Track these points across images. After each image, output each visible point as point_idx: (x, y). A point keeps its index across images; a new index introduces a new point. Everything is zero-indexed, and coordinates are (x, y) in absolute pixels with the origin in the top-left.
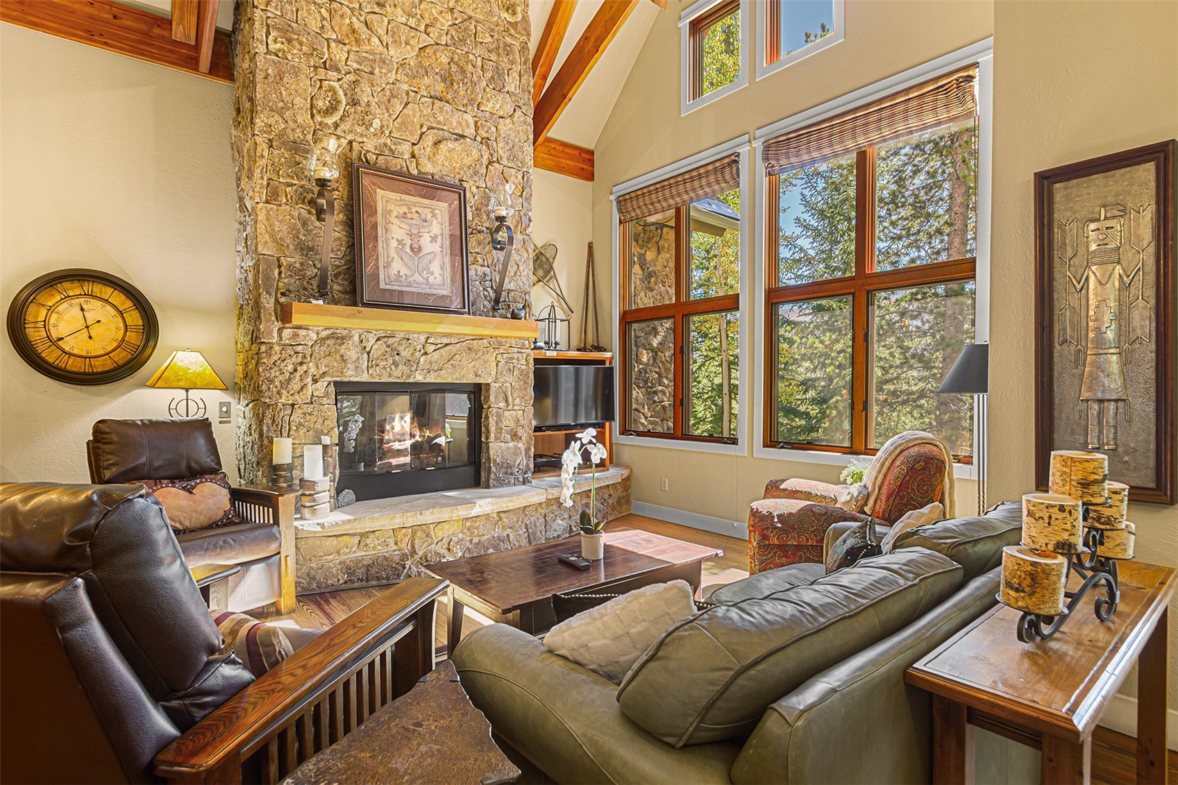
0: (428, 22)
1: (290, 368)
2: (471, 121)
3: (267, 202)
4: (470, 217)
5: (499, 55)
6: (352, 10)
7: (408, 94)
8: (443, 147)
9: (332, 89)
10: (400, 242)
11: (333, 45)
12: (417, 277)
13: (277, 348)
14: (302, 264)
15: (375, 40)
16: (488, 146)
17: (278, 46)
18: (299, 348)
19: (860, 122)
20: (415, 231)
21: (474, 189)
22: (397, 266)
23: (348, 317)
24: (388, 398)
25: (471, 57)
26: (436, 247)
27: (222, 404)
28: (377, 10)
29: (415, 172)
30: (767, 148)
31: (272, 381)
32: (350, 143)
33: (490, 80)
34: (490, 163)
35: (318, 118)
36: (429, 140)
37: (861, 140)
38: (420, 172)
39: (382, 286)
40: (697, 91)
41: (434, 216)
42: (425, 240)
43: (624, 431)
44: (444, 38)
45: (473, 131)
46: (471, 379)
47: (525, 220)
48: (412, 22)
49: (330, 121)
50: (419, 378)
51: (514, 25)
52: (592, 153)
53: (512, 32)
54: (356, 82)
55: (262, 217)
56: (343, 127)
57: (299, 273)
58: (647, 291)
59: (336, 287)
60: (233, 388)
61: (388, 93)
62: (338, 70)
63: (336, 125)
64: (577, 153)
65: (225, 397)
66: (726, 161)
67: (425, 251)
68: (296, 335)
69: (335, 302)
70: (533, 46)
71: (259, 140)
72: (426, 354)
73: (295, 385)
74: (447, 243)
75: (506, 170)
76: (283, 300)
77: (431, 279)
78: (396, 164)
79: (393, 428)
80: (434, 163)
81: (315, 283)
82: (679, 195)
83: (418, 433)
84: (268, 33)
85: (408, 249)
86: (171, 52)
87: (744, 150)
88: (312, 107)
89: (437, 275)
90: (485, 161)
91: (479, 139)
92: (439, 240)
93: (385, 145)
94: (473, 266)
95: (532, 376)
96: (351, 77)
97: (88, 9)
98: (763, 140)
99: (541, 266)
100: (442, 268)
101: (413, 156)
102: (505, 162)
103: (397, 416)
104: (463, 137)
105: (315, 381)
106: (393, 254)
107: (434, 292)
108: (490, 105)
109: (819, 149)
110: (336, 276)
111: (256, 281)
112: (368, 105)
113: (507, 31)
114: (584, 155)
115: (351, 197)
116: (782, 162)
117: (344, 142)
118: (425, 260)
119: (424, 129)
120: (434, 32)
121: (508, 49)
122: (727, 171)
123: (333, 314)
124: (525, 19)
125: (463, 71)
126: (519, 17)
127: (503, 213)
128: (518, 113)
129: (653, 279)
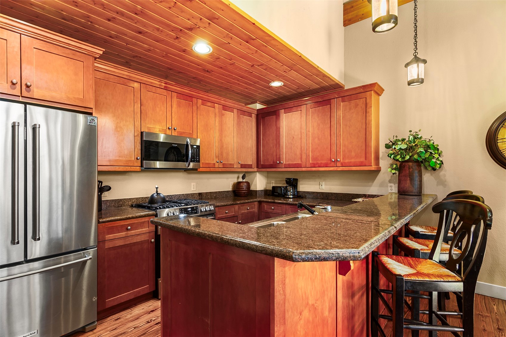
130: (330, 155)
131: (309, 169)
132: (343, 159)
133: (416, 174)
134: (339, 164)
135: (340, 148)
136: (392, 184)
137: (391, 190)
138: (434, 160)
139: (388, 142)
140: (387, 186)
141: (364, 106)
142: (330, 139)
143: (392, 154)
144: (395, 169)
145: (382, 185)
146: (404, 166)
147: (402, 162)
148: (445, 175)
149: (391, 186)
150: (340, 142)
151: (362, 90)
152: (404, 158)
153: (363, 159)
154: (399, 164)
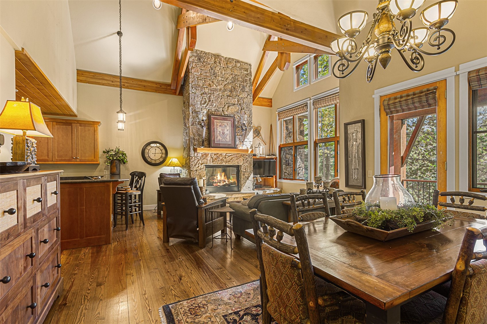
0: (226, 78)
1: (196, 162)
2: (237, 100)
3: (192, 125)
4: (236, 124)
5: (244, 83)
6: (209, 79)
7: (221, 96)
8: (230, 108)
9: (205, 98)
10: (220, 132)
11: (205, 88)
12: (224, 140)
13: (193, 158)
14: (198, 138)
15: (215, 86)
16: (241, 106)
17: (194, 91)
18: (198, 158)
19: (334, 97)
20: (223, 129)
21: (237, 117)
22: (219, 138)
23: (209, 150)
24: (217, 169)
25: (237, 85)
26: (228, 132)
27: (180, 170)
28: (215, 78)
29: (223, 115)
30: (314, 102)
31: (192, 165)
32: (209, 110)
33: (241, 89)
34: (241, 109)
35: (202, 106)
36: (226, 106)
37: (335, 102)
38: (224, 114)
39: (216, 142)
40: (298, 84)
41: (228, 125)
42: (226, 131)
43: (280, 178)
44: (230, 81)
45: (237, 102)
46: (237, 164)
47: (250, 123)
48: (223, 79)
49: (205, 106)
50: (224, 164)
51: (247, 74)
52: (271, 99)
53: (247, 76)
54: (210, 96)
55: (191, 129)
56: (207, 107)
57: (198, 140)
58: (289, 138)
59: (206, 143)
60: (183, 167)
61: (217, 97)
62: (206, 94)
63: (206, 107)
64: (267, 100)
65: (180, 168)
66: (304, 105)
67: (225, 134)
68: (197, 154)
69: (206, 147)
70: (252, 78)
71: (190, 112)
72: (225, 158)
73: (197, 166)
74: (231, 131)
75: (245, 111)
76: (195, 147)
77: (227, 140)
78: (219, 113)
79: (217, 178)
80: (228, 112)
81: (201, 143)
82: (293, 113)
83: (227, 180)
84: (192, 89)
85: (221, 133)
86: (171, 91)
87: (309, 102)
88: (201, 103)
89: (228, 139)
90: (240, 109)
91: (238, 104)
92: (229, 130)
93: (216, 109)
94: (237, 136)
95: (252, 163)
96: (209, 95)
97: (156, 86)
98: (313, 100)
99: (256, 132)
100: (229, 137)
101: (223, 111)
102: (245, 109)
103: (219, 174)
104: (235, 104)
105: (201, 165)
106: (218, 135)
107: (227, 143)
108: (241, 95)
109: (326, 103)
110: (206, 141)
111: (189, 143)
112: (213, 101)
113: (246, 76)
114: (269, 100)
115: (209, 122)
116: (317, 106)
117: (207, 110)
118: (226, 136)
119: (225, 104)
120: (228, 81)
121: (246, 81)
122: (305, 107)
123: (205, 150)
124: (251, 72)
125: (235, 88)
126: (249, 72)
127: (244, 123)
128: (249, 96)
129: (291, 134)
130: (71, 155)
131: (55, 163)
132: (81, 157)
133: (118, 165)
134: (77, 160)
135: (79, 151)
136: (106, 171)
137: (105, 173)
138: (125, 160)
139: (104, 150)
140: (103, 172)
141: (93, 131)
142: (71, 145)
143: (108, 156)
144: (109, 163)
145: (101, 171)
146: (113, 162)
147: (112, 160)
148: (128, 166)
149: (105, 172)
150: (79, 148)
151: (92, 123)
152: (113, 158)
153: (93, 158)
154: (110, 161)
